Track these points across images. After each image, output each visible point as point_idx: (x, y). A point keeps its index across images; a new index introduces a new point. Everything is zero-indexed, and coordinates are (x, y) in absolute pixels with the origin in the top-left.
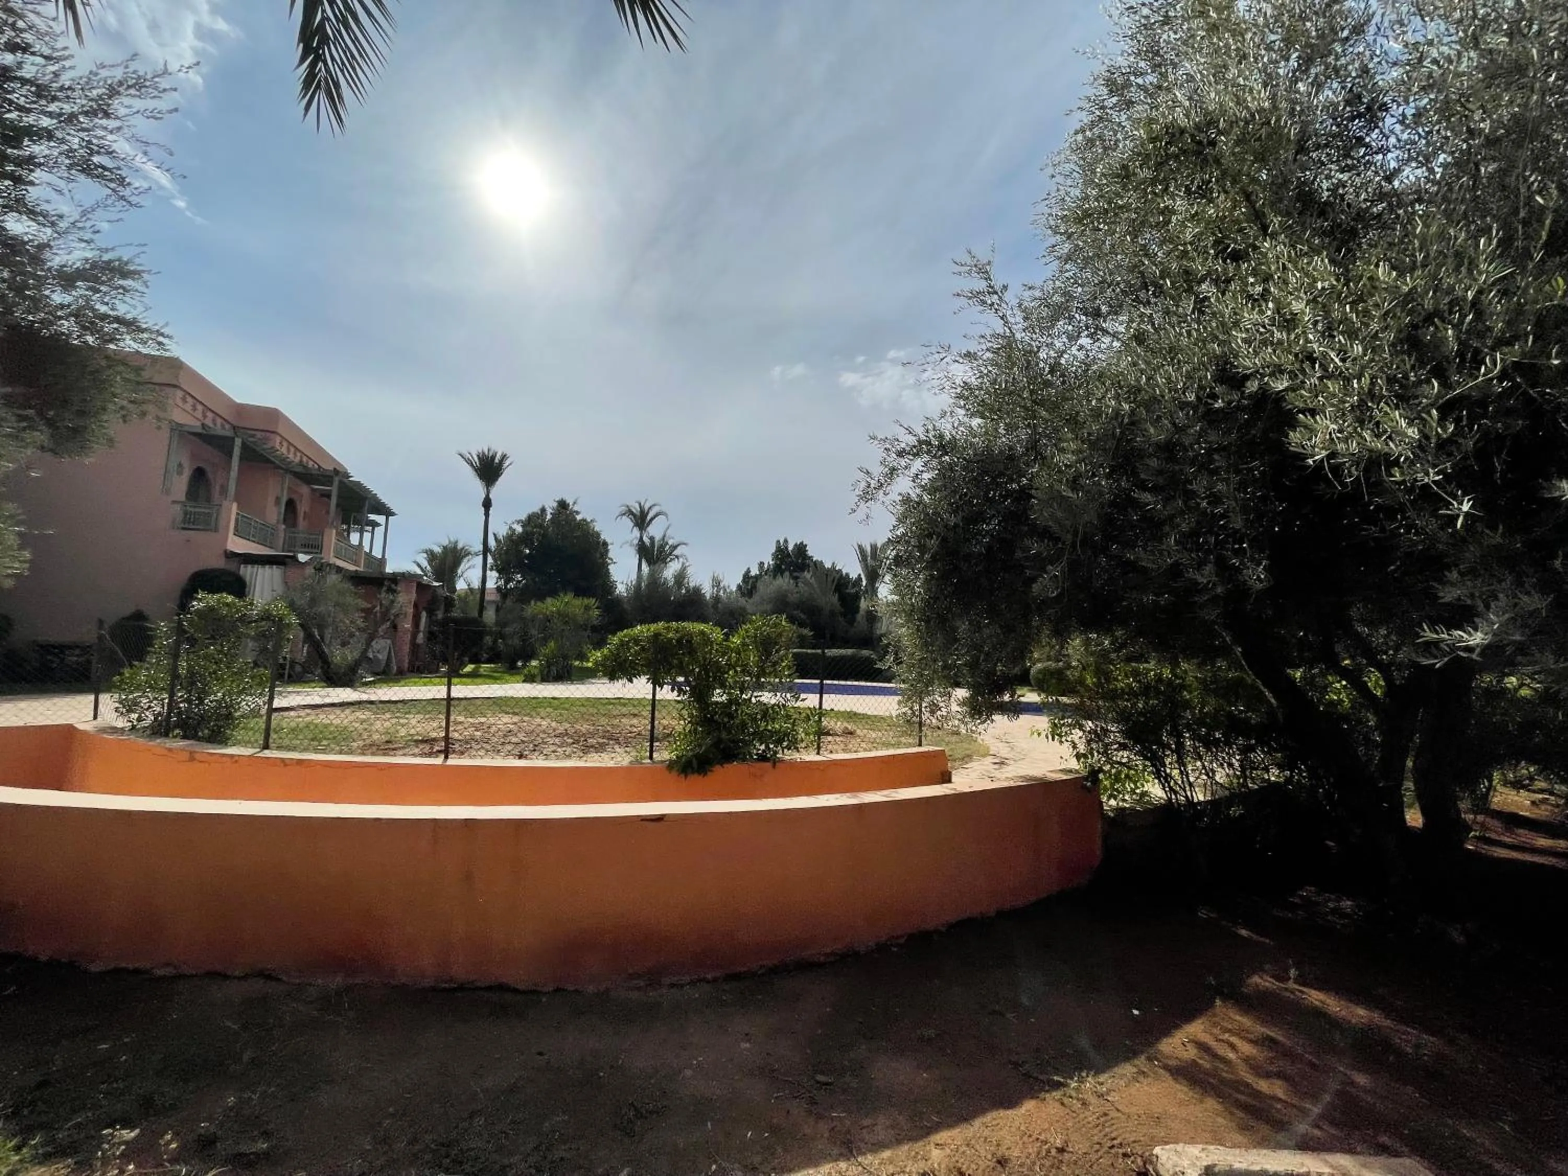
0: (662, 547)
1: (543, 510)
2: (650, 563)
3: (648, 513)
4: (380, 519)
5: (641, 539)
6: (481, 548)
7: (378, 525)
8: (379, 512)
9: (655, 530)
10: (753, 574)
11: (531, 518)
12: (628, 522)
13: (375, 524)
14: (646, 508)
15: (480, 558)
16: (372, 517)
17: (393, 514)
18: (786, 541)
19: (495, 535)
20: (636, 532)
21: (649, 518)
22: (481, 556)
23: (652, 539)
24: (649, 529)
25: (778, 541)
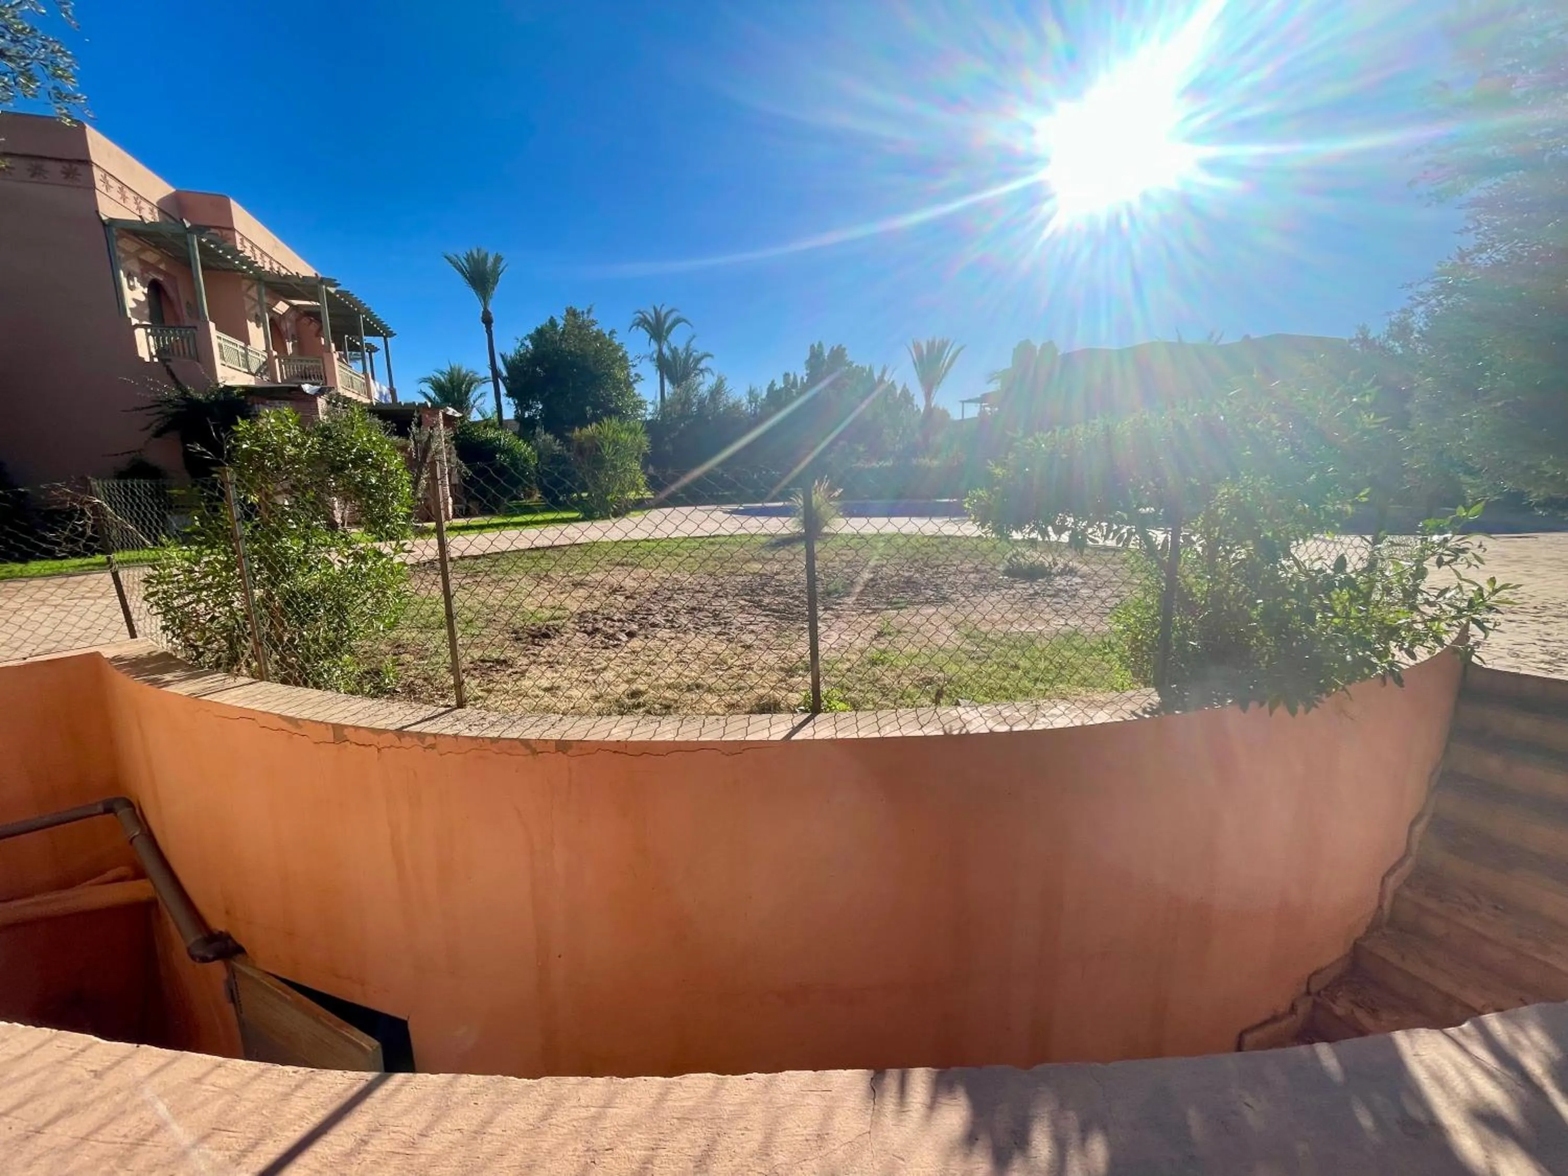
0: (686, 360)
1: (552, 322)
2: (673, 382)
3: (665, 322)
4: (377, 341)
5: (660, 351)
6: (489, 374)
7: (375, 350)
8: (375, 333)
9: (677, 339)
10: (777, 387)
11: (540, 332)
12: (643, 334)
13: (372, 349)
14: (663, 313)
15: (490, 385)
16: (367, 339)
17: (391, 334)
18: (820, 345)
19: (502, 356)
20: (654, 346)
21: (667, 325)
22: (491, 384)
23: (674, 351)
24: (670, 338)
25: (812, 346)
